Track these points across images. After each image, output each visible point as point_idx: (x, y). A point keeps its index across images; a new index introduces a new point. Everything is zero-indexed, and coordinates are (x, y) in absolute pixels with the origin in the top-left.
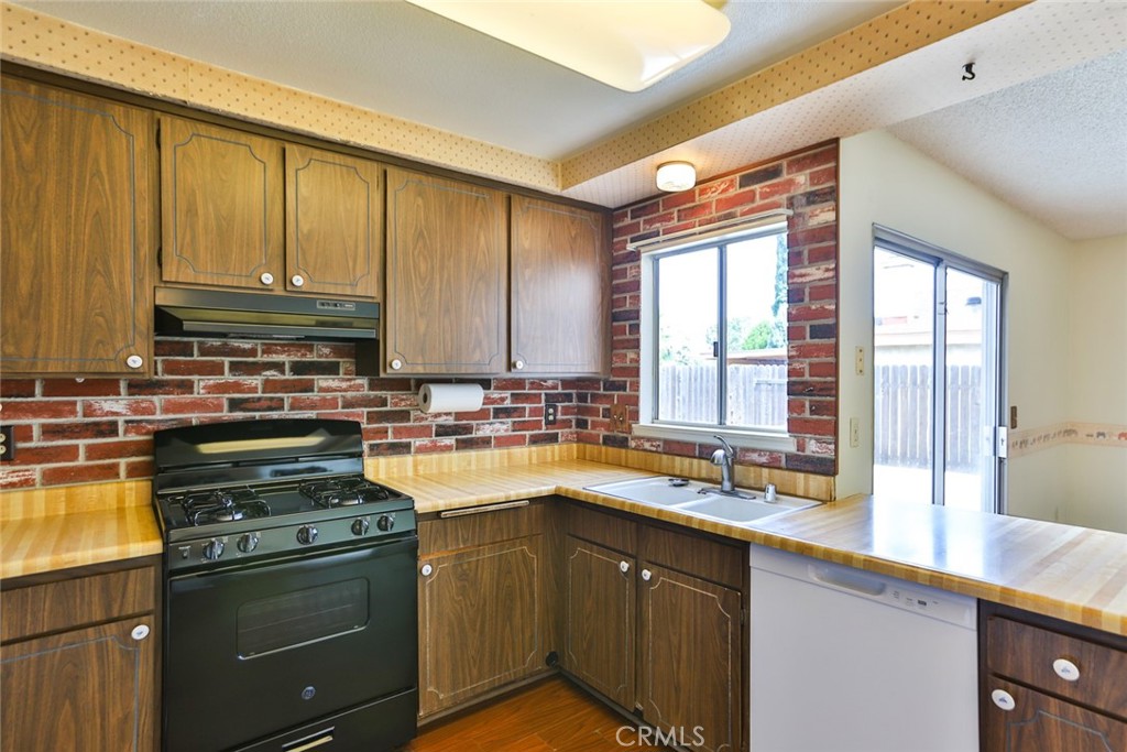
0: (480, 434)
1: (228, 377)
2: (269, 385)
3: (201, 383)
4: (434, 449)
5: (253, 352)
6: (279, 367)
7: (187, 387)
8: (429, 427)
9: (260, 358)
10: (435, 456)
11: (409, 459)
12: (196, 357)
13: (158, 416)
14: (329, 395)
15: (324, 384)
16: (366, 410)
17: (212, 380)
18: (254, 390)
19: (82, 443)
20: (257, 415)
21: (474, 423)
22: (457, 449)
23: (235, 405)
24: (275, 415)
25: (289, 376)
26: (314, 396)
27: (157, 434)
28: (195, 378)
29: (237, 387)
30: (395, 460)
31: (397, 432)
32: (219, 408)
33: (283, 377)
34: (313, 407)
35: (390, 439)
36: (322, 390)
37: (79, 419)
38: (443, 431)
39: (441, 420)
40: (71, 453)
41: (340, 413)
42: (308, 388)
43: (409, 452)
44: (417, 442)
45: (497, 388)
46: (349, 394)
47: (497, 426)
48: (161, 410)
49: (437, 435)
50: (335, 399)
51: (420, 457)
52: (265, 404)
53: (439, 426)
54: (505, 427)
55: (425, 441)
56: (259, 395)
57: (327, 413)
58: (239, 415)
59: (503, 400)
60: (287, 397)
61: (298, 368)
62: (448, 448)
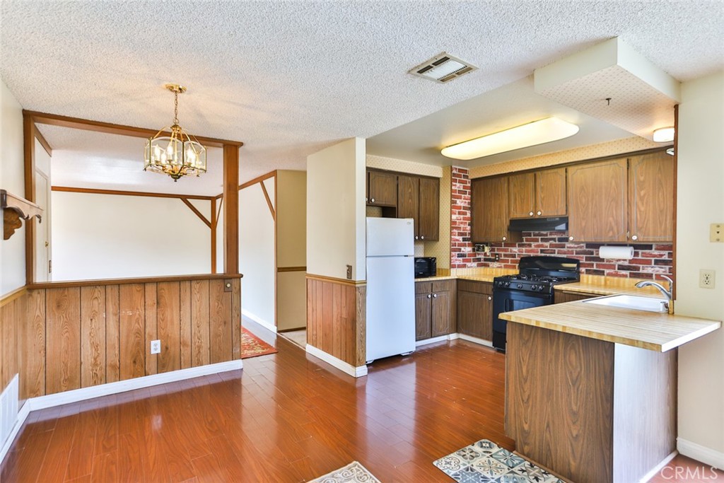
0: (645, 271)
1: (540, 243)
2: (551, 246)
3: (533, 244)
4: (616, 275)
5: (546, 235)
6: (554, 239)
7: (530, 245)
8: (614, 265)
9: (549, 237)
10: (616, 278)
11: (603, 277)
12: (532, 237)
13: (524, 253)
14: (570, 250)
15: (569, 245)
16: (585, 256)
17: (536, 243)
18: (547, 247)
19: (510, 259)
20: (548, 255)
21: (641, 266)
22: (630, 277)
23: (542, 251)
24: (553, 255)
25: (557, 243)
26: (565, 249)
27: (522, 258)
28: (532, 243)
29: (542, 246)
30: (596, 277)
31: (597, 265)
32: (538, 252)
33: (554, 243)
34: (565, 253)
35: (595, 268)
36: (568, 247)
37: (509, 253)
38: (622, 268)
39: (621, 263)
40: (507, 261)
41: (574, 256)
42: (563, 246)
43: (604, 275)
44: (607, 271)
45: (657, 249)
46: (578, 249)
47: (657, 269)
48: (524, 252)
49: (618, 269)
50: (572, 251)
51: (608, 277)
52: (550, 251)
53: (619, 265)
54: (663, 270)
55: (612, 271)
56: (548, 248)
57: (569, 256)
58: (543, 255)
59: (661, 256)
60: (557, 250)
61: (560, 240)
62: (625, 276)
